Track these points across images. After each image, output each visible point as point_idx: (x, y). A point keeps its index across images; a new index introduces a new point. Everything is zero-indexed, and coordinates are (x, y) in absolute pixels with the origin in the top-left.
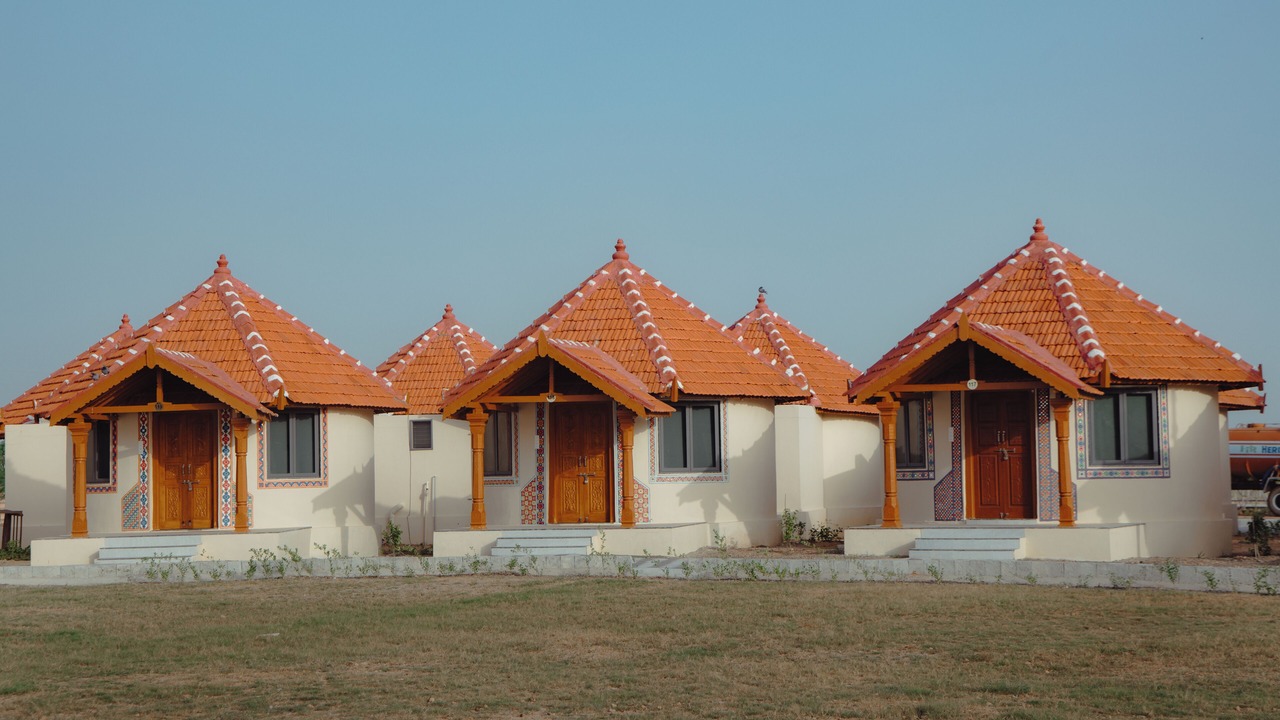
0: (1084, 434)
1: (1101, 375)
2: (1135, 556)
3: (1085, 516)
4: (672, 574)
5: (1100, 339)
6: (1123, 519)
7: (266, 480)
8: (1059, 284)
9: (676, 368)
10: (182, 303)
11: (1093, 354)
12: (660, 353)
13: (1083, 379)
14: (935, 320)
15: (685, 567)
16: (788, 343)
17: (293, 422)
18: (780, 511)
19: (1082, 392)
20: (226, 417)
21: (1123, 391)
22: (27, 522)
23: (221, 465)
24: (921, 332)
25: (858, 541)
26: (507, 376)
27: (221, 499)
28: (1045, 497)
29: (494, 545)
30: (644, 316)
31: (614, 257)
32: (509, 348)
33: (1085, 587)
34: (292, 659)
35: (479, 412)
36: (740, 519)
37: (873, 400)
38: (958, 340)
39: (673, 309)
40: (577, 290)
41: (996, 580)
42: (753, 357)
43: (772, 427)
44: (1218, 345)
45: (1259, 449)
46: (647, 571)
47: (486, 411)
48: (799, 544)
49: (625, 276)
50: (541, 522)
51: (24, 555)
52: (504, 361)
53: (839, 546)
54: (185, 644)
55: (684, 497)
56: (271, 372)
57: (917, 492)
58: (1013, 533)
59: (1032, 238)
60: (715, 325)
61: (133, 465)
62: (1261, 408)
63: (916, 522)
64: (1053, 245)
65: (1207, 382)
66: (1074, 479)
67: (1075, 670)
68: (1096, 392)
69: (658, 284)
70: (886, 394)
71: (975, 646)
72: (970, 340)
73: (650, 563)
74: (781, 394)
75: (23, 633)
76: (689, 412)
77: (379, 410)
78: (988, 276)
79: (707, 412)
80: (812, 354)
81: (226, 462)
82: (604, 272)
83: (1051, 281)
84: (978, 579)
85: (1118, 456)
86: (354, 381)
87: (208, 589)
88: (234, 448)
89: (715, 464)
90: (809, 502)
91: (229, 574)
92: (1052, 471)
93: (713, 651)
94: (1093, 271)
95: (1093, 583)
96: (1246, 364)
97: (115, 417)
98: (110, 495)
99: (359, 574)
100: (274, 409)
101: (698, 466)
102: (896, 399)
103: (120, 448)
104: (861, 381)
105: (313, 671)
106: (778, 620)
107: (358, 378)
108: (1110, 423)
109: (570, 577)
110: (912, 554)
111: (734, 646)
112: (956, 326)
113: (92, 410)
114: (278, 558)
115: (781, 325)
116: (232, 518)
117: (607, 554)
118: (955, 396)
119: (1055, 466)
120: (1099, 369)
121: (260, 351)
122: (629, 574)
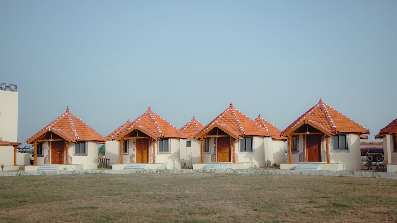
0: (331, 144)
1: (335, 131)
2: (343, 169)
3: (332, 161)
4: (245, 173)
5: (335, 124)
6: (340, 162)
7: (159, 153)
8: (325, 112)
9: (244, 129)
10: (141, 116)
11: (333, 127)
12: (240, 127)
13: (331, 132)
14: (299, 120)
15: (247, 171)
16: (265, 125)
17: (164, 141)
18: (266, 160)
19: (331, 135)
20: (150, 140)
21: (340, 134)
22: (111, 161)
23: (149, 150)
24: (296, 122)
25: (283, 166)
26: (208, 131)
27: (149, 157)
28: (323, 157)
29: (206, 167)
30: (237, 119)
31: (230, 106)
32: (208, 126)
33: (334, 176)
34: (172, 189)
35: (203, 139)
36: (257, 162)
37: (286, 136)
38: (305, 124)
39: (243, 117)
40: (222, 113)
41: (314, 175)
42: (260, 127)
43: (264, 142)
44: (360, 125)
45: (365, 147)
46: (239, 172)
47: (204, 139)
48: (270, 167)
49: (232, 110)
50: (215, 162)
51: (111, 168)
52: (207, 128)
53: (279, 167)
54: (149, 186)
55: (245, 157)
56: (159, 131)
57: (296, 156)
58: (317, 165)
59: (319, 102)
60: (251, 121)
61: (132, 149)
62: (367, 138)
63: (295, 162)
64: (324, 104)
65: (358, 133)
66: (330, 154)
67: (340, 193)
68: (334, 135)
69: (239, 112)
70: (289, 135)
71: (316, 188)
72: (307, 124)
73: (240, 170)
74: (266, 135)
75: (116, 183)
76: (246, 139)
77: (181, 138)
78: (310, 110)
79: (250, 139)
80: (270, 127)
81: (150, 149)
82: (228, 110)
83: (324, 111)
84: (311, 174)
85: (339, 149)
86: (176, 132)
87: (149, 175)
88: (152, 146)
89: (252, 150)
90: (271, 158)
91: (153, 172)
92: (325, 151)
93: (260, 189)
94: (332, 109)
95: (336, 175)
96: (366, 129)
97: (128, 140)
98: (127, 156)
99: (179, 172)
100: (160, 138)
101: (248, 151)
102: (291, 136)
103: (129, 146)
104: (283, 132)
105: (177, 192)
106: (271, 183)
107: (177, 132)
108: (337, 141)
109: (223, 173)
110: (295, 169)
111: (264, 188)
112: (304, 121)
113: (124, 138)
114: (163, 169)
115: (264, 121)
116: (152, 160)
117: (231, 169)
118: (303, 136)
119: (325, 150)
120: (335, 130)
121: (157, 126)
122: (235, 173)
